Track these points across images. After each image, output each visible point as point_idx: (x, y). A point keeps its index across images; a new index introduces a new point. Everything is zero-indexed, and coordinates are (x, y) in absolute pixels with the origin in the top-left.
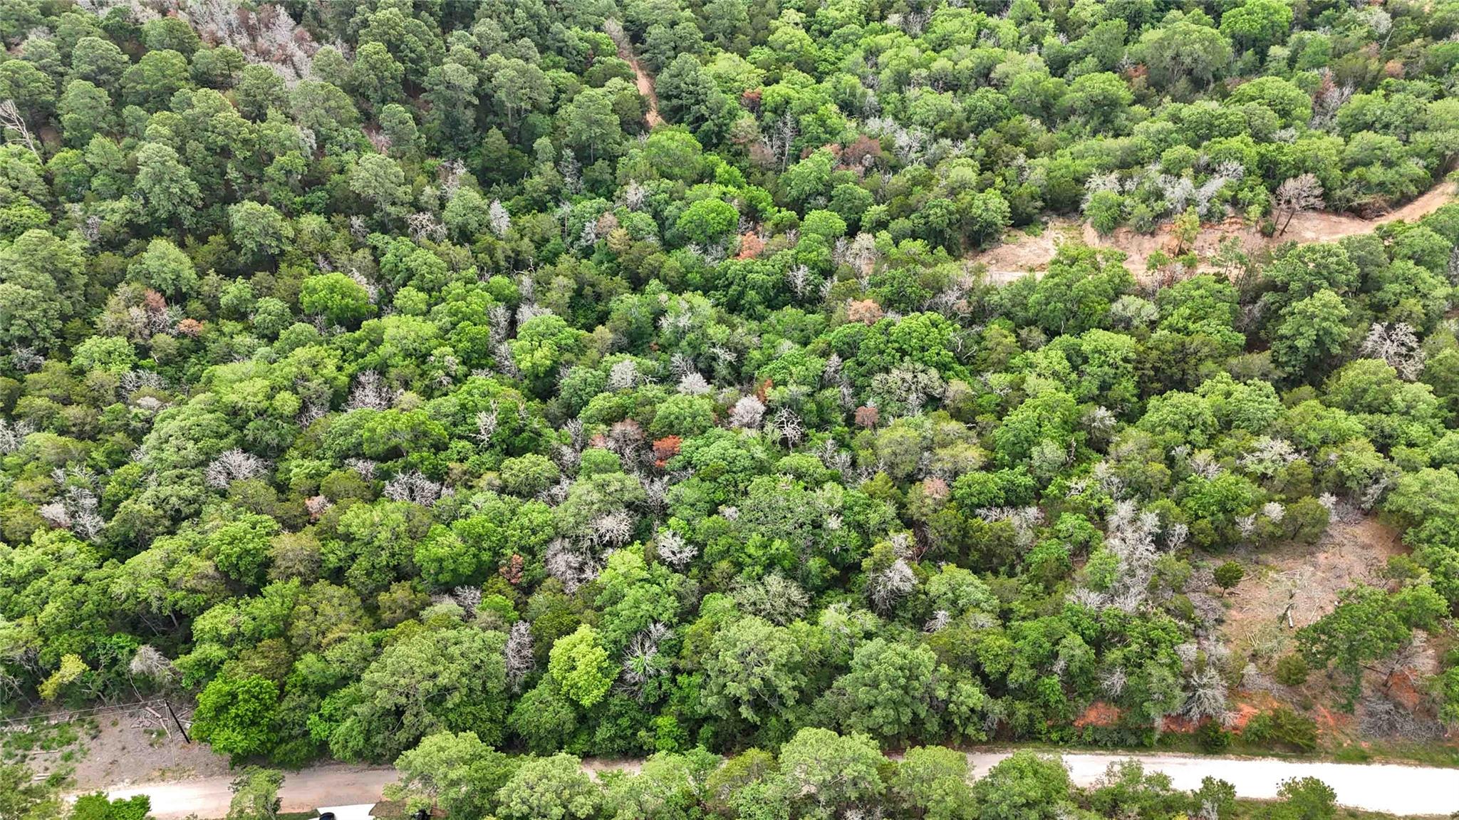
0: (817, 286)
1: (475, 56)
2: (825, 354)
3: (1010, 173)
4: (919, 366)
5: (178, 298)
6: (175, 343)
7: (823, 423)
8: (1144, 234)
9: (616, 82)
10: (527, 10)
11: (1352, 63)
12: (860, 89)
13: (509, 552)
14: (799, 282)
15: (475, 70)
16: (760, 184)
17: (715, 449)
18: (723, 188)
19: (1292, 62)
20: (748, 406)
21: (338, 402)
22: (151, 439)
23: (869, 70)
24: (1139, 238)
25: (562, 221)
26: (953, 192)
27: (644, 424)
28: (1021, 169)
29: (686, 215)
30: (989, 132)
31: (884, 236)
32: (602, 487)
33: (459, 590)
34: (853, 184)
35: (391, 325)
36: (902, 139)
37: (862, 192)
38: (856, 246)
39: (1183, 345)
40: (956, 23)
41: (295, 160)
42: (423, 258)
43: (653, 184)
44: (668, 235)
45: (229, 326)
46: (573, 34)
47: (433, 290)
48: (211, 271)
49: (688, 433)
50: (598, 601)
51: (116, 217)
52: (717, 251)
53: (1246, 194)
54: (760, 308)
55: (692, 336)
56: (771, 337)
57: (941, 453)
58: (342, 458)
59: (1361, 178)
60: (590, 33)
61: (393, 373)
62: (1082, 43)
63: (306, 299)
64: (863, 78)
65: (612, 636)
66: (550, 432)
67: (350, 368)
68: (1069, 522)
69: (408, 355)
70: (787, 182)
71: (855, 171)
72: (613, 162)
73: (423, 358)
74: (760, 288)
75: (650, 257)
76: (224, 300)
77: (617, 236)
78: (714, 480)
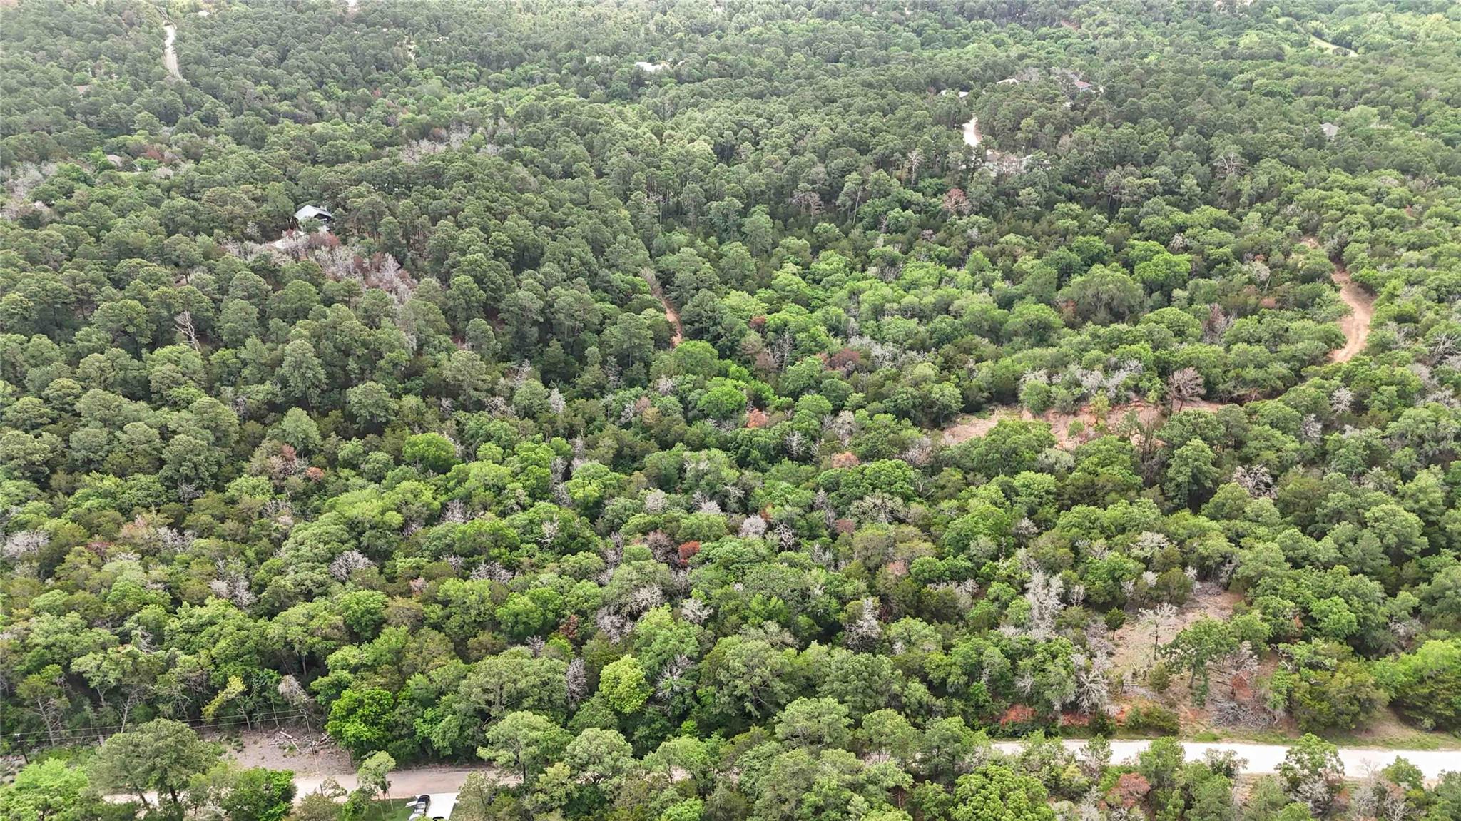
0: (809, 448)
1: (541, 288)
2: (816, 490)
3: (963, 373)
4: (886, 495)
5: (306, 453)
6: (304, 485)
7: (813, 537)
8: (1068, 414)
9: (651, 311)
10: (581, 259)
11: (1232, 298)
12: (844, 316)
13: (568, 613)
14: (794, 444)
15: (541, 297)
16: (766, 381)
17: (728, 547)
18: (735, 382)
19: (1191, 301)
20: (754, 523)
21: (434, 518)
22: (290, 543)
23: (852, 306)
24: (1064, 418)
25: (606, 406)
26: (916, 385)
27: (672, 535)
28: (971, 371)
29: (705, 397)
30: (947, 347)
31: (862, 413)
32: (640, 570)
33: (529, 639)
34: (836, 377)
35: (474, 468)
36: (877, 350)
37: (844, 384)
38: (839, 420)
39: (1093, 482)
40: (922, 272)
41: (404, 357)
42: (496, 425)
43: (680, 378)
44: (690, 414)
45: (345, 472)
46: (616, 277)
48: (333, 434)
49: (707, 539)
50: (637, 643)
51: (261, 396)
52: (729, 424)
53: (1144, 384)
54: (763, 463)
55: (708, 477)
56: (772, 482)
57: (901, 546)
58: (436, 556)
59: (1238, 376)
60: (630, 277)
61: (476, 500)
62: (1020, 288)
63: (408, 451)
64: (847, 310)
65: (647, 663)
66: (598, 539)
67: (443, 498)
68: (995, 588)
69: (487, 488)
70: (785, 379)
71: (840, 371)
72: (647, 365)
73: (499, 490)
74: (763, 449)
75: (676, 428)
76: (341, 455)
77: (650, 413)
78: (727, 568)
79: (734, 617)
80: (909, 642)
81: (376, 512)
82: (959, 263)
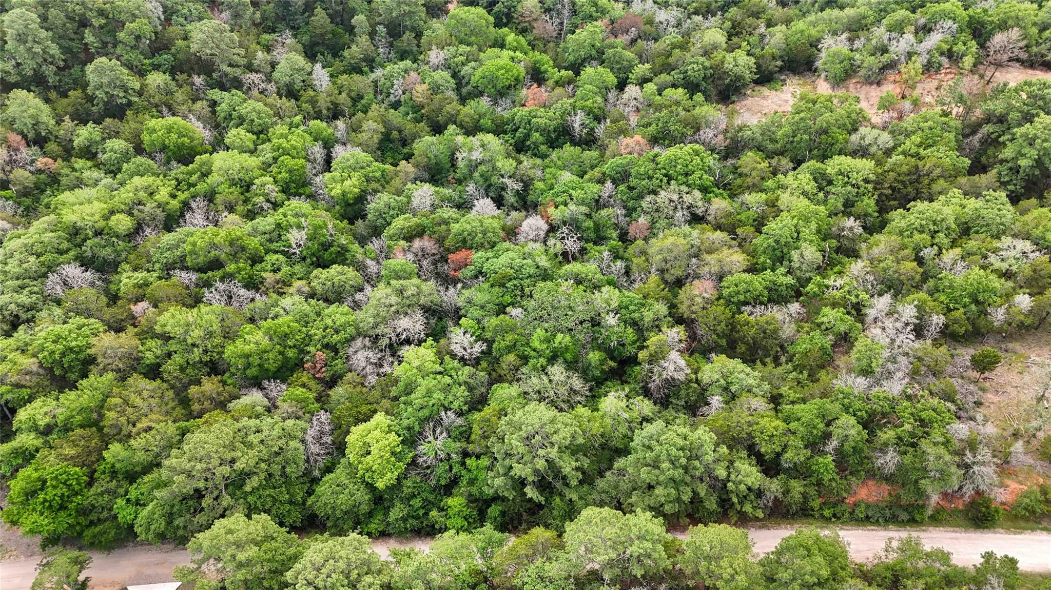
0: (592, 129)
2: (601, 182)
3: (754, 39)
4: (684, 188)
5: (39, 141)
6: (33, 178)
7: (599, 240)
8: (871, 84)
13: (311, 349)
14: (576, 125)
16: (545, 52)
17: (504, 259)
18: (512, 53)
20: (533, 224)
21: (171, 222)
24: (866, 88)
25: (375, 83)
26: (706, 53)
27: (440, 241)
28: (762, 36)
29: (479, 73)
30: (734, 10)
31: (650, 87)
32: (400, 292)
33: (265, 383)
34: (619, 46)
35: (220, 159)
36: (662, 16)
37: (629, 54)
38: (625, 96)
39: (917, 167)
42: (252, 107)
43: (452, 49)
44: (464, 91)
45: (79, 163)
47: (261, 133)
48: (67, 118)
49: (479, 247)
50: (394, 392)
52: (505, 102)
53: (959, 48)
54: (543, 148)
55: (482, 168)
56: (553, 170)
57: (708, 258)
58: (168, 269)
61: (219, 199)
63: (146, 138)
65: (405, 423)
66: (355, 247)
67: (182, 196)
68: (829, 315)
69: (233, 183)
70: (565, 50)
71: (623, 39)
72: (419, 35)
73: (247, 186)
74: (543, 131)
75: (448, 108)
76: (76, 142)
77: (420, 91)
78: (503, 285)
79: (511, 358)
80: (731, 397)
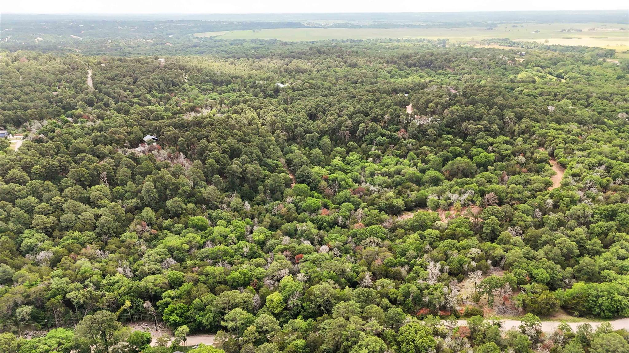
0: (345, 223)
1: (241, 165)
2: (348, 237)
3: (405, 196)
4: (375, 238)
5: (150, 224)
6: (149, 236)
7: (347, 253)
8: (446, 210)
9: (284, 174)
10: (256, 154)
11: (510, 169)
12: (359, 176)
13: (253, 279)
14: (340, 221)
15: (241, 168)
16: (329, 199)
17: (313, 256)
18: (316, 199)
19: (495, 170)
20: (324, 248)
21: (201, 247)
22: (146, 256)
23: (363, 173)
24: (444, 212)
25: (266, 208)
26: (387, 199)
27: (292, 253)
28: (409, 195)
29: (305, 204)
30: (399, 187)
31: (366, 209)
32: (281, 263)
33: (239, 288)
34: (356, 197)
35: (216, 229)
36: (372, 188)
37: (359, 200)
38: (357, 213)
39: (454, 233)
40: (390, 160)
41: (188, 189)
42: (224, 214)
43: (295, 197)
44: (299, 211)
45: (166, 232)
46: (270, 161)
47: (229, 222)
48: (161, 217)
49: (306, 253)
51: (132, 204)
52: (314, 214)
53: (475, 199)
54: (328, 228)
55: (306, 232)
56: (331, 234)
57: (380, 254)
58: (203, 259)
59: (511, 197)
60: (275, 161)
61: (217, 241)
62: (428, 166)
63: (190, 223)
64: (360, 174)
65: (284, 295)
66: (264, 254)
67: (204, 240)
68: (416, 268)
69: (221, 236)
70: (336, 199)
71: (357, 195)
72: (282, 193)
73: (226, 237)
74: (328, 222)
75: (294, 215)
76: (164, 225)
77: (283, 210)
78: (314, 263)
79: (317, 279)
80: (383, 287)
81: (179, 244)
82: (404, 157)
